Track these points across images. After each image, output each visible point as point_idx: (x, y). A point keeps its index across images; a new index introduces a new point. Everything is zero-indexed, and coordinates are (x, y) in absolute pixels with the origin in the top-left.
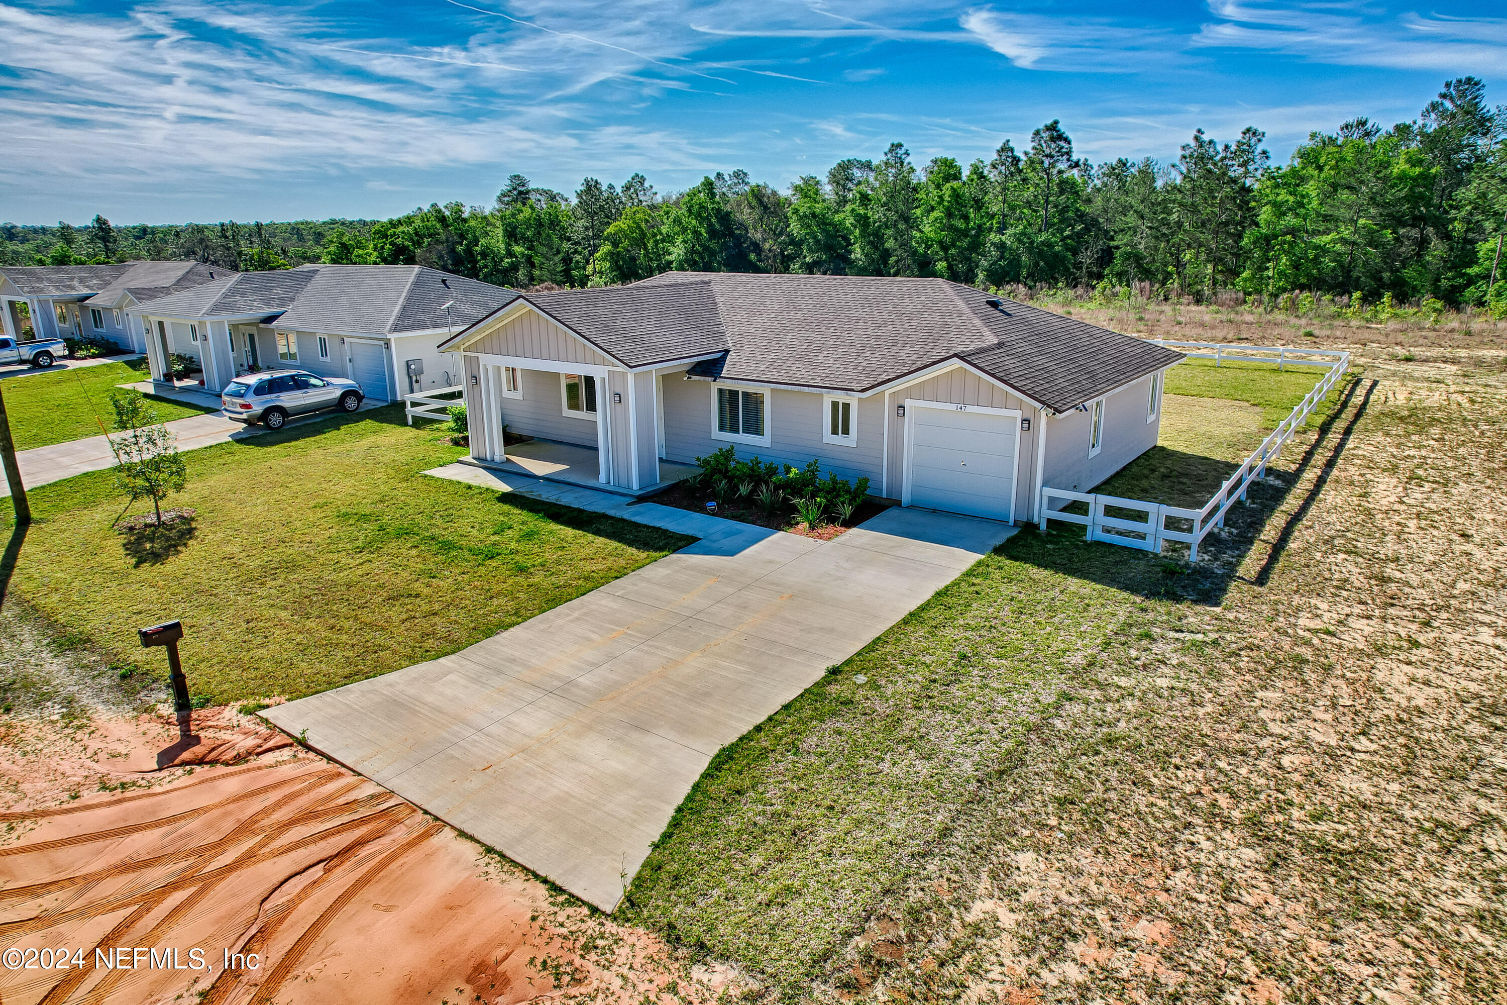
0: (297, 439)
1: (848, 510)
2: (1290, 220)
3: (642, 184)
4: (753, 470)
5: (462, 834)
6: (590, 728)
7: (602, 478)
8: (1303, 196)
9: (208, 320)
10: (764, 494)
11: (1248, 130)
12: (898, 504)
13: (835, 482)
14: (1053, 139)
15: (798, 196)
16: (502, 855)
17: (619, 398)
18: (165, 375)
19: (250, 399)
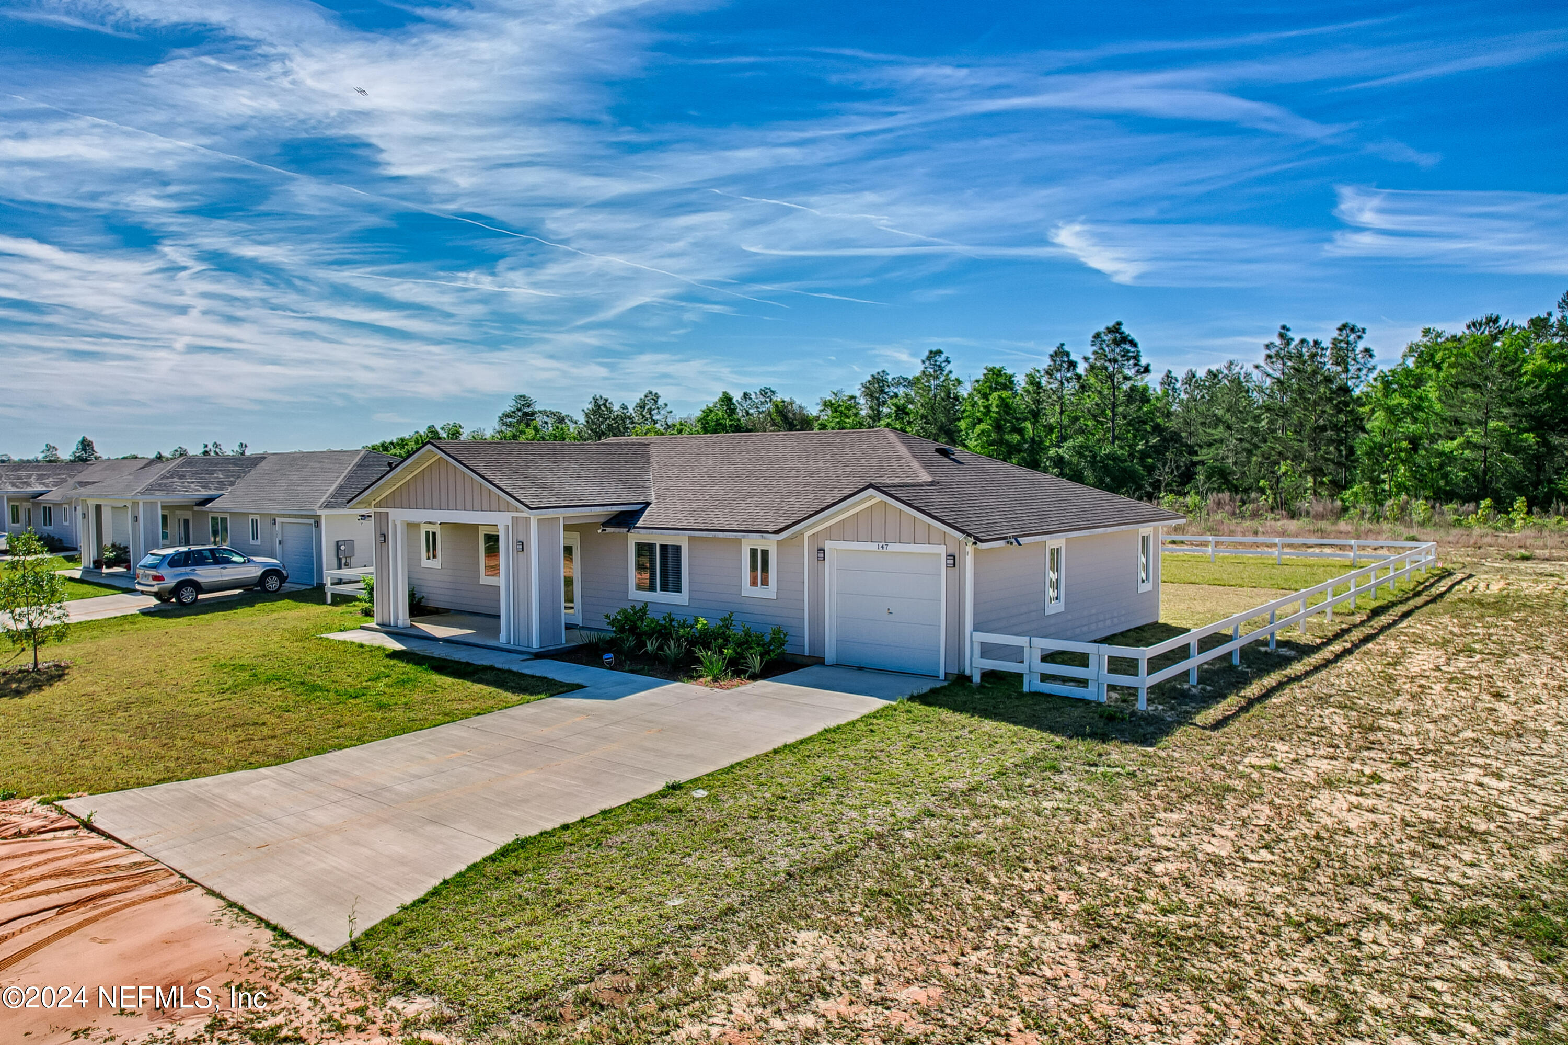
0: (205, 613)
1: (758, 663)
2: (1408, 427)
3: (656, 402)
4: (664, 627)
5: (211, 892)
6: (386, 821)
7: (503, 639)
9: (141, 500)
10: (672, 649)
11: (1344, 326)
12: (821, 661)
13: (747, 634)
14: (1116, 343)
15: (829, 412)
16: (242, 909)
17: (522, 546)
18: (95, 562)
19: (165, 571)
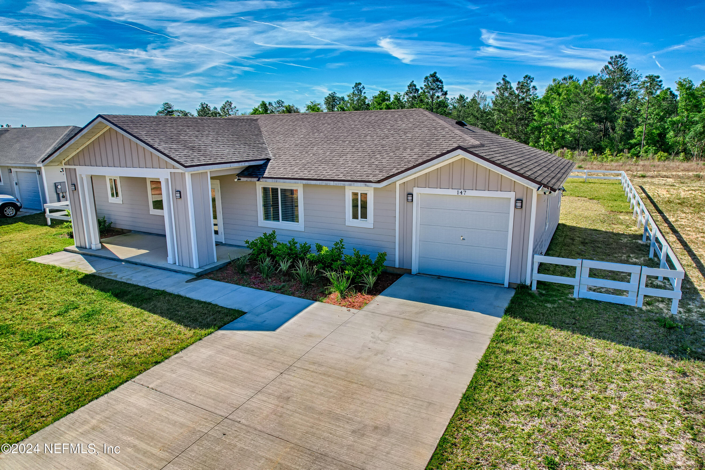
1: (372, 280)
2: (547, 119)
3: (230, 106)
4: (291, 250)
7: (170, 259)
8: (553, 108)
10: (301, 268)
11: (526, 76)
12: (409, 272)
13: (358, 256)
14: (434, 81)
17: (179, 194)
